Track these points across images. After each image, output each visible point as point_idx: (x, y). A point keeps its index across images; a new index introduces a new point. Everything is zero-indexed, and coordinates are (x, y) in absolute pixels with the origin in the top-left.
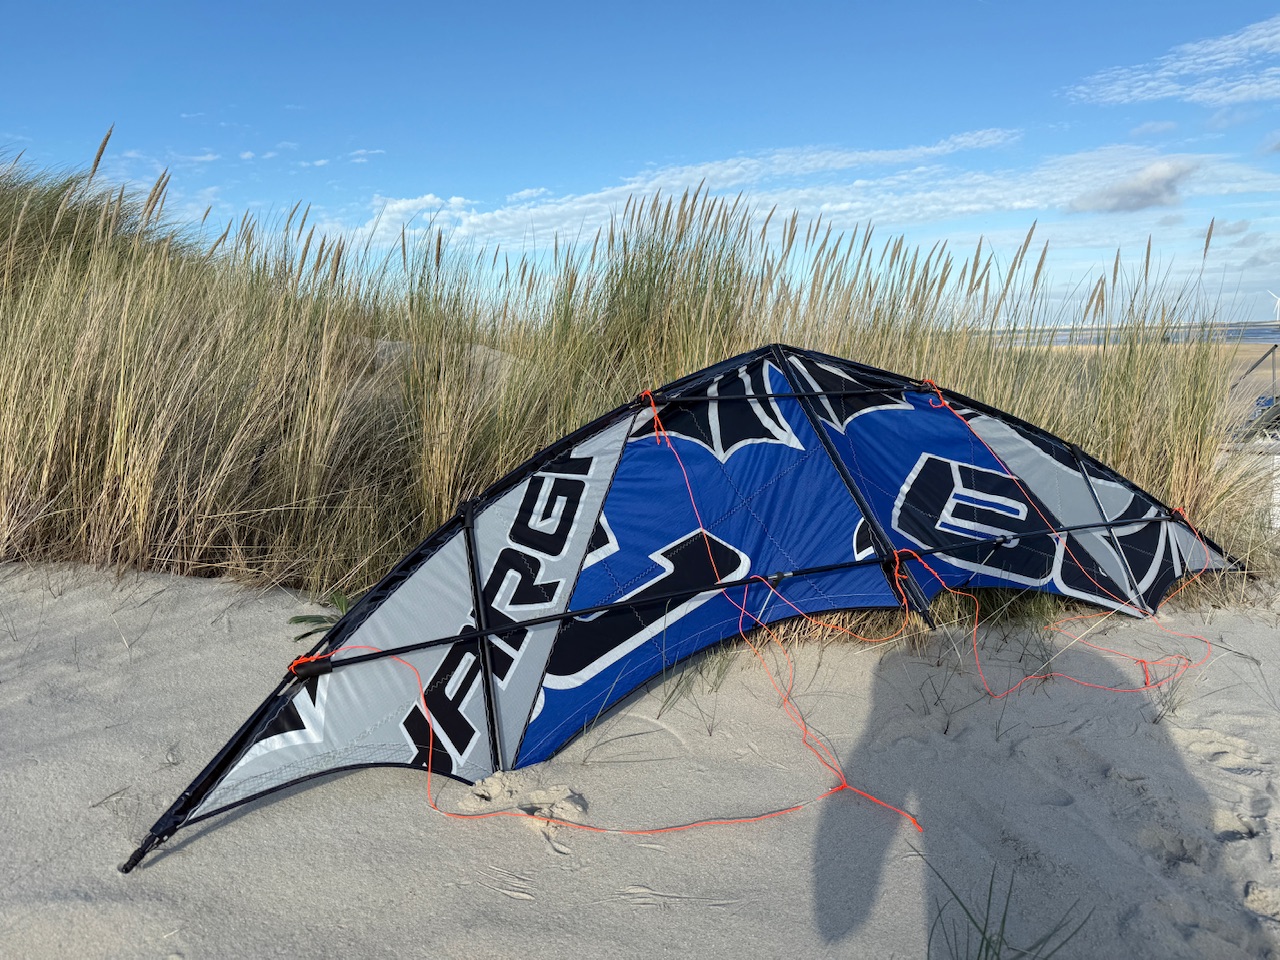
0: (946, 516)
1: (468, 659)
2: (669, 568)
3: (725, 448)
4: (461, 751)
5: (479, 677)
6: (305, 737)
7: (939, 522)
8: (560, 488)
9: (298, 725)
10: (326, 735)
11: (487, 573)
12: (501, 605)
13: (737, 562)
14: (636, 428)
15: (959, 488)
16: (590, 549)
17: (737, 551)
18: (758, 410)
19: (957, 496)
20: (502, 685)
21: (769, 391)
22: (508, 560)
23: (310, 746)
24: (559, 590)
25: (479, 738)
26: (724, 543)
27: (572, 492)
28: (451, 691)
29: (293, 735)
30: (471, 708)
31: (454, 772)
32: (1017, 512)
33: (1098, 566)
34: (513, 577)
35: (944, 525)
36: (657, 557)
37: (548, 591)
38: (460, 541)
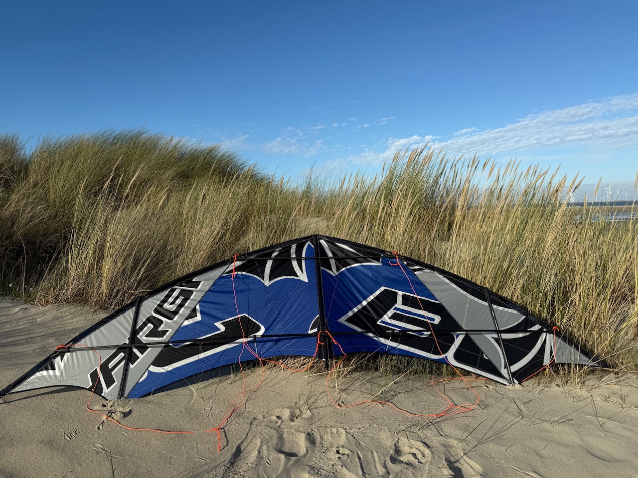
0: (386, 318)
1: (122, 354)
2: (223, 329)
3: (270, 280)
4: (108, 388)
5: (123, 362)
6: (54, 373)
7: (380, 320)
8: (182, 292)
9: (53, 368)
10: (62, 374)
11: (140, 323)
12: (141, 337)
13: (259, 329)
14: (227, 271)
15: (399, 304)
16: (187, 319)
17: (260, 325)
18: (295, 264)
19: (396, 309)
20: (131, 366)
21: (304, 255)
22: (150, 320)
23: (55, 376)
24: (168, 334)
25: (116, 384)
26: (255, 321)
27: (186, 295)
28: (111, 365)
29: (51, 372)
30: (117, 373)
31: (102, 395)
32: (433, 320)
33: (482, 353)
34: (150, 326)
35: (382, 322)
36: (218, 324)
37: (163, 333)
38: (133, 311)
